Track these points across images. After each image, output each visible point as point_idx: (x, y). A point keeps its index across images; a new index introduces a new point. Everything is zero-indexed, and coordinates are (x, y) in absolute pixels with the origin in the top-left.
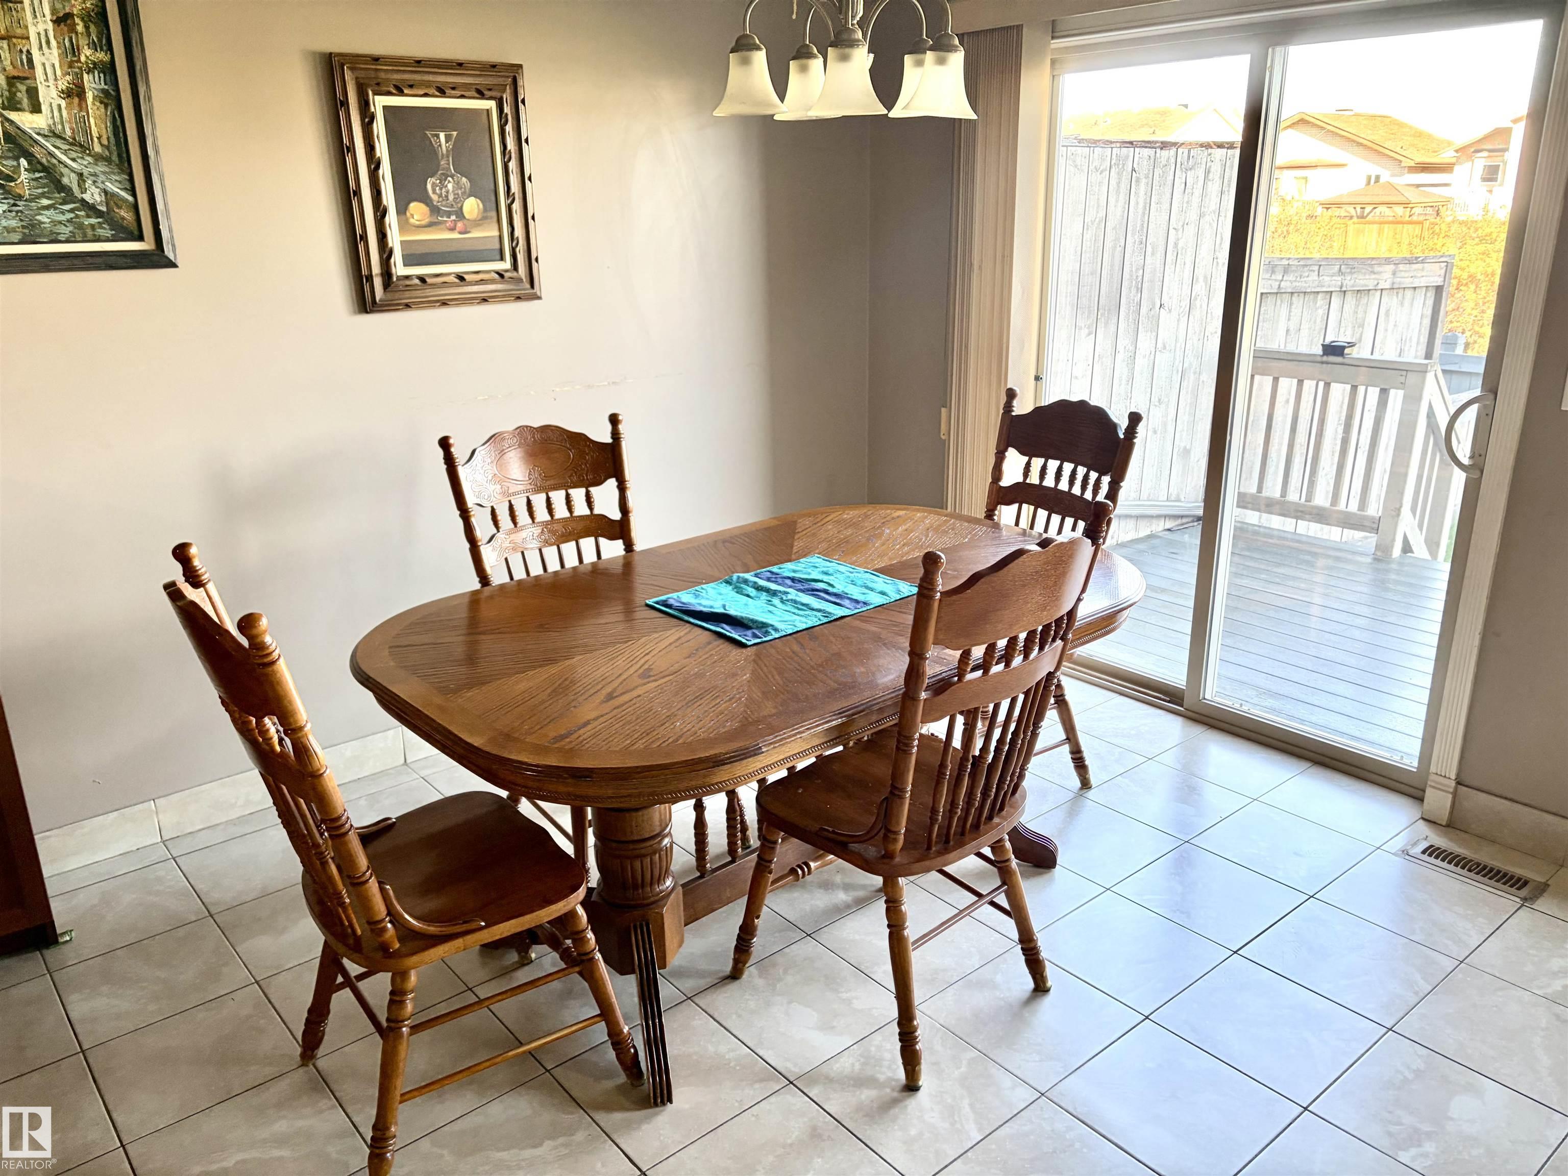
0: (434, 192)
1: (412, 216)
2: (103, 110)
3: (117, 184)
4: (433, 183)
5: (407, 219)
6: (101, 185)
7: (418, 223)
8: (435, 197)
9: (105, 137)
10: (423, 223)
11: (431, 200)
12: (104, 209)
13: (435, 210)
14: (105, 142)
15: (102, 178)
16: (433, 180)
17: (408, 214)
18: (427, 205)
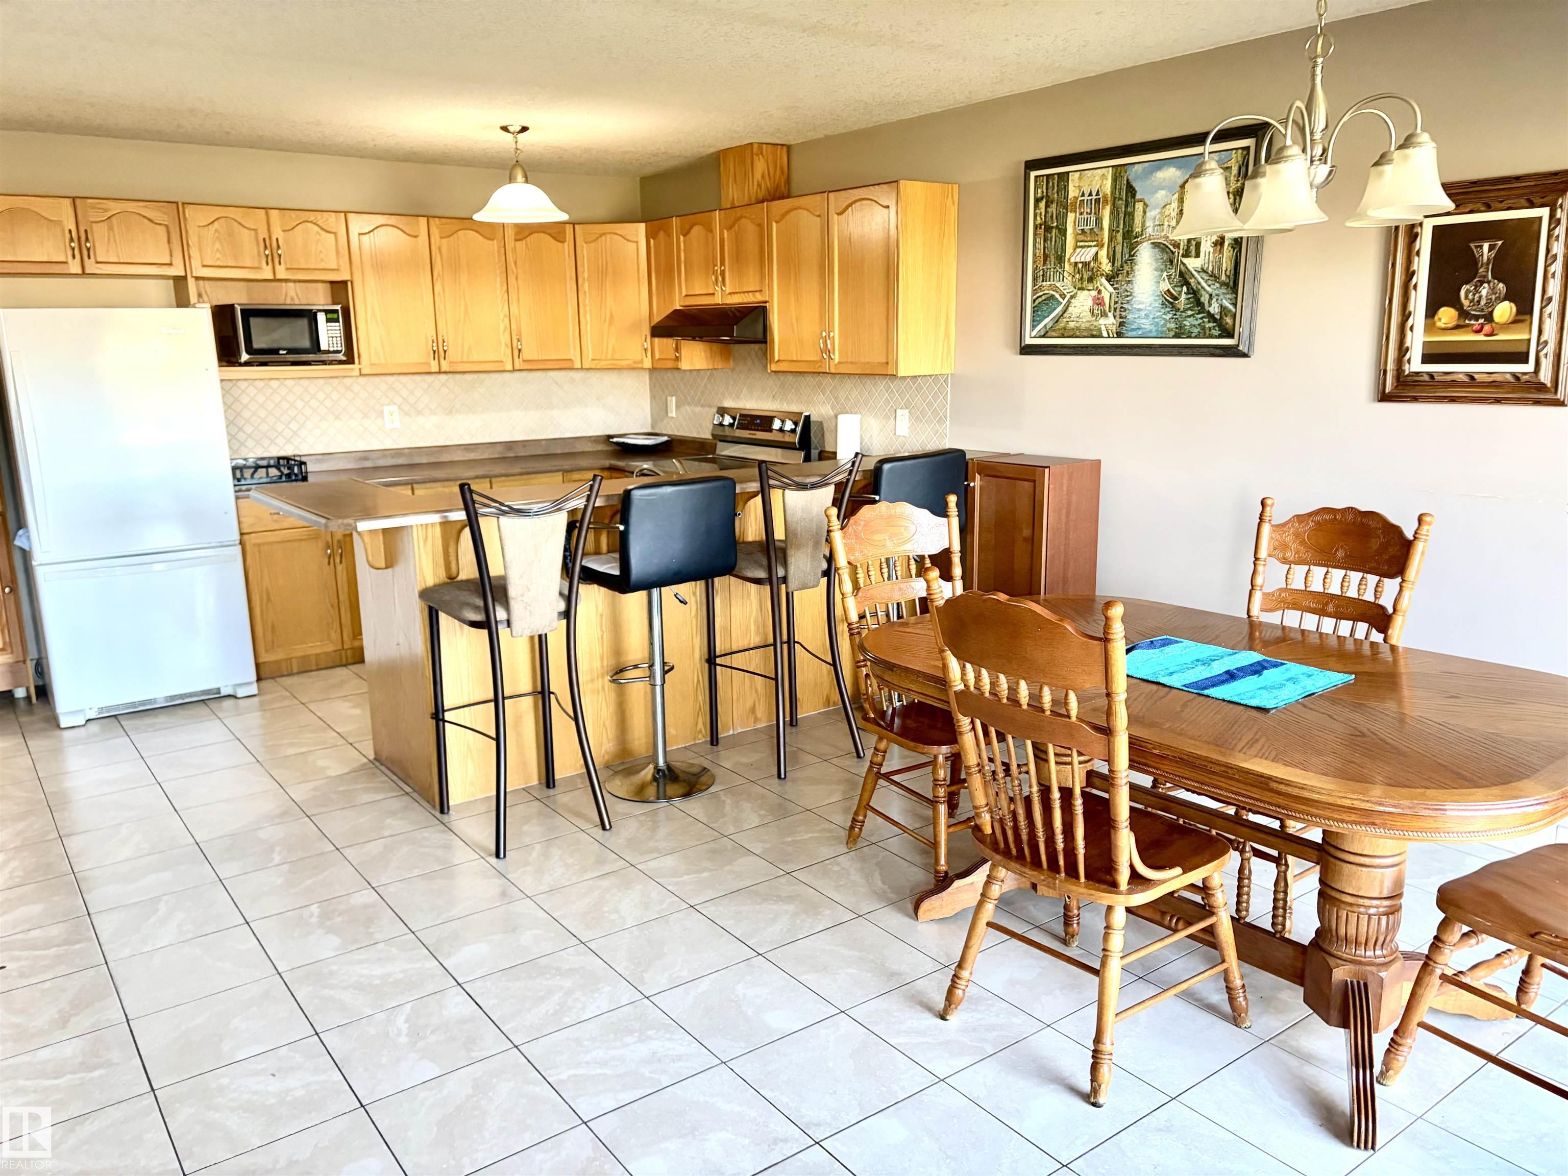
0: (1466, 297)
1: (1440, 319)
2: (1232, 252)
3: (1229, 301)
4: (1468, 290)
5: (1434, 323)
6: (1220, 302)
7: (1443, 326)
8: (1466, 303)
9: (1229, 270)
10: (1450, 325)
11: (1462, 305)
12: (1218, 317)
13: (1464, 314)
14: (1228, 273)
15: (1221, 297)
16: (1468, 287)
17: (1436, 318)
18: (1457, 309)
